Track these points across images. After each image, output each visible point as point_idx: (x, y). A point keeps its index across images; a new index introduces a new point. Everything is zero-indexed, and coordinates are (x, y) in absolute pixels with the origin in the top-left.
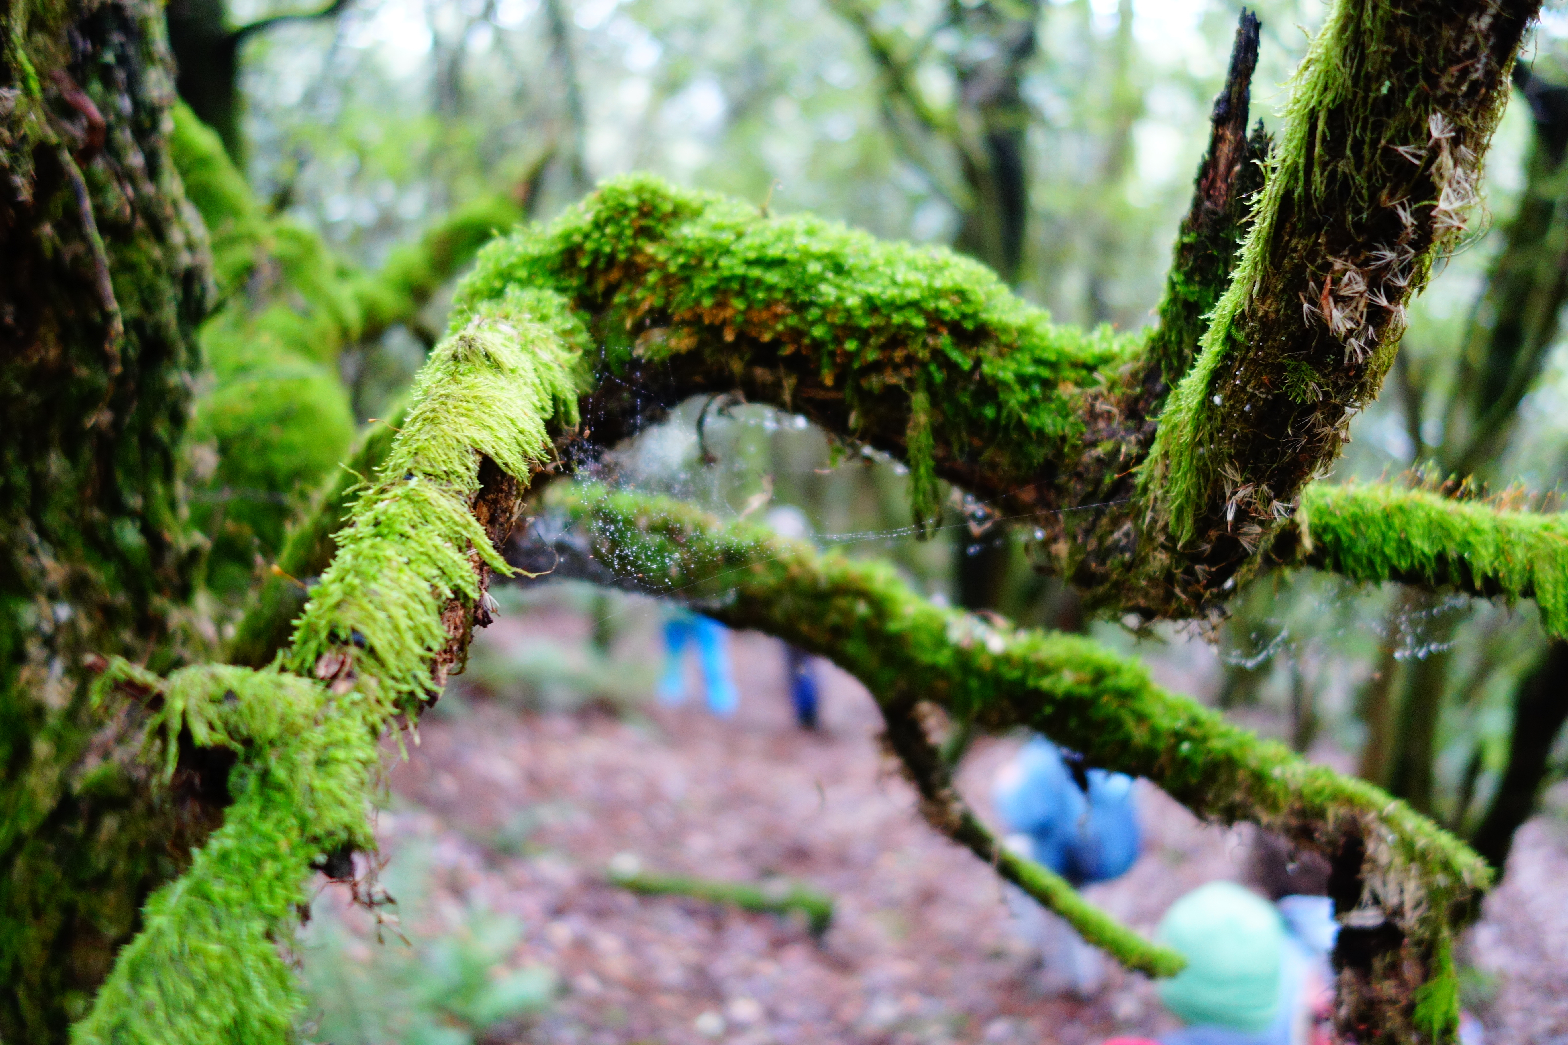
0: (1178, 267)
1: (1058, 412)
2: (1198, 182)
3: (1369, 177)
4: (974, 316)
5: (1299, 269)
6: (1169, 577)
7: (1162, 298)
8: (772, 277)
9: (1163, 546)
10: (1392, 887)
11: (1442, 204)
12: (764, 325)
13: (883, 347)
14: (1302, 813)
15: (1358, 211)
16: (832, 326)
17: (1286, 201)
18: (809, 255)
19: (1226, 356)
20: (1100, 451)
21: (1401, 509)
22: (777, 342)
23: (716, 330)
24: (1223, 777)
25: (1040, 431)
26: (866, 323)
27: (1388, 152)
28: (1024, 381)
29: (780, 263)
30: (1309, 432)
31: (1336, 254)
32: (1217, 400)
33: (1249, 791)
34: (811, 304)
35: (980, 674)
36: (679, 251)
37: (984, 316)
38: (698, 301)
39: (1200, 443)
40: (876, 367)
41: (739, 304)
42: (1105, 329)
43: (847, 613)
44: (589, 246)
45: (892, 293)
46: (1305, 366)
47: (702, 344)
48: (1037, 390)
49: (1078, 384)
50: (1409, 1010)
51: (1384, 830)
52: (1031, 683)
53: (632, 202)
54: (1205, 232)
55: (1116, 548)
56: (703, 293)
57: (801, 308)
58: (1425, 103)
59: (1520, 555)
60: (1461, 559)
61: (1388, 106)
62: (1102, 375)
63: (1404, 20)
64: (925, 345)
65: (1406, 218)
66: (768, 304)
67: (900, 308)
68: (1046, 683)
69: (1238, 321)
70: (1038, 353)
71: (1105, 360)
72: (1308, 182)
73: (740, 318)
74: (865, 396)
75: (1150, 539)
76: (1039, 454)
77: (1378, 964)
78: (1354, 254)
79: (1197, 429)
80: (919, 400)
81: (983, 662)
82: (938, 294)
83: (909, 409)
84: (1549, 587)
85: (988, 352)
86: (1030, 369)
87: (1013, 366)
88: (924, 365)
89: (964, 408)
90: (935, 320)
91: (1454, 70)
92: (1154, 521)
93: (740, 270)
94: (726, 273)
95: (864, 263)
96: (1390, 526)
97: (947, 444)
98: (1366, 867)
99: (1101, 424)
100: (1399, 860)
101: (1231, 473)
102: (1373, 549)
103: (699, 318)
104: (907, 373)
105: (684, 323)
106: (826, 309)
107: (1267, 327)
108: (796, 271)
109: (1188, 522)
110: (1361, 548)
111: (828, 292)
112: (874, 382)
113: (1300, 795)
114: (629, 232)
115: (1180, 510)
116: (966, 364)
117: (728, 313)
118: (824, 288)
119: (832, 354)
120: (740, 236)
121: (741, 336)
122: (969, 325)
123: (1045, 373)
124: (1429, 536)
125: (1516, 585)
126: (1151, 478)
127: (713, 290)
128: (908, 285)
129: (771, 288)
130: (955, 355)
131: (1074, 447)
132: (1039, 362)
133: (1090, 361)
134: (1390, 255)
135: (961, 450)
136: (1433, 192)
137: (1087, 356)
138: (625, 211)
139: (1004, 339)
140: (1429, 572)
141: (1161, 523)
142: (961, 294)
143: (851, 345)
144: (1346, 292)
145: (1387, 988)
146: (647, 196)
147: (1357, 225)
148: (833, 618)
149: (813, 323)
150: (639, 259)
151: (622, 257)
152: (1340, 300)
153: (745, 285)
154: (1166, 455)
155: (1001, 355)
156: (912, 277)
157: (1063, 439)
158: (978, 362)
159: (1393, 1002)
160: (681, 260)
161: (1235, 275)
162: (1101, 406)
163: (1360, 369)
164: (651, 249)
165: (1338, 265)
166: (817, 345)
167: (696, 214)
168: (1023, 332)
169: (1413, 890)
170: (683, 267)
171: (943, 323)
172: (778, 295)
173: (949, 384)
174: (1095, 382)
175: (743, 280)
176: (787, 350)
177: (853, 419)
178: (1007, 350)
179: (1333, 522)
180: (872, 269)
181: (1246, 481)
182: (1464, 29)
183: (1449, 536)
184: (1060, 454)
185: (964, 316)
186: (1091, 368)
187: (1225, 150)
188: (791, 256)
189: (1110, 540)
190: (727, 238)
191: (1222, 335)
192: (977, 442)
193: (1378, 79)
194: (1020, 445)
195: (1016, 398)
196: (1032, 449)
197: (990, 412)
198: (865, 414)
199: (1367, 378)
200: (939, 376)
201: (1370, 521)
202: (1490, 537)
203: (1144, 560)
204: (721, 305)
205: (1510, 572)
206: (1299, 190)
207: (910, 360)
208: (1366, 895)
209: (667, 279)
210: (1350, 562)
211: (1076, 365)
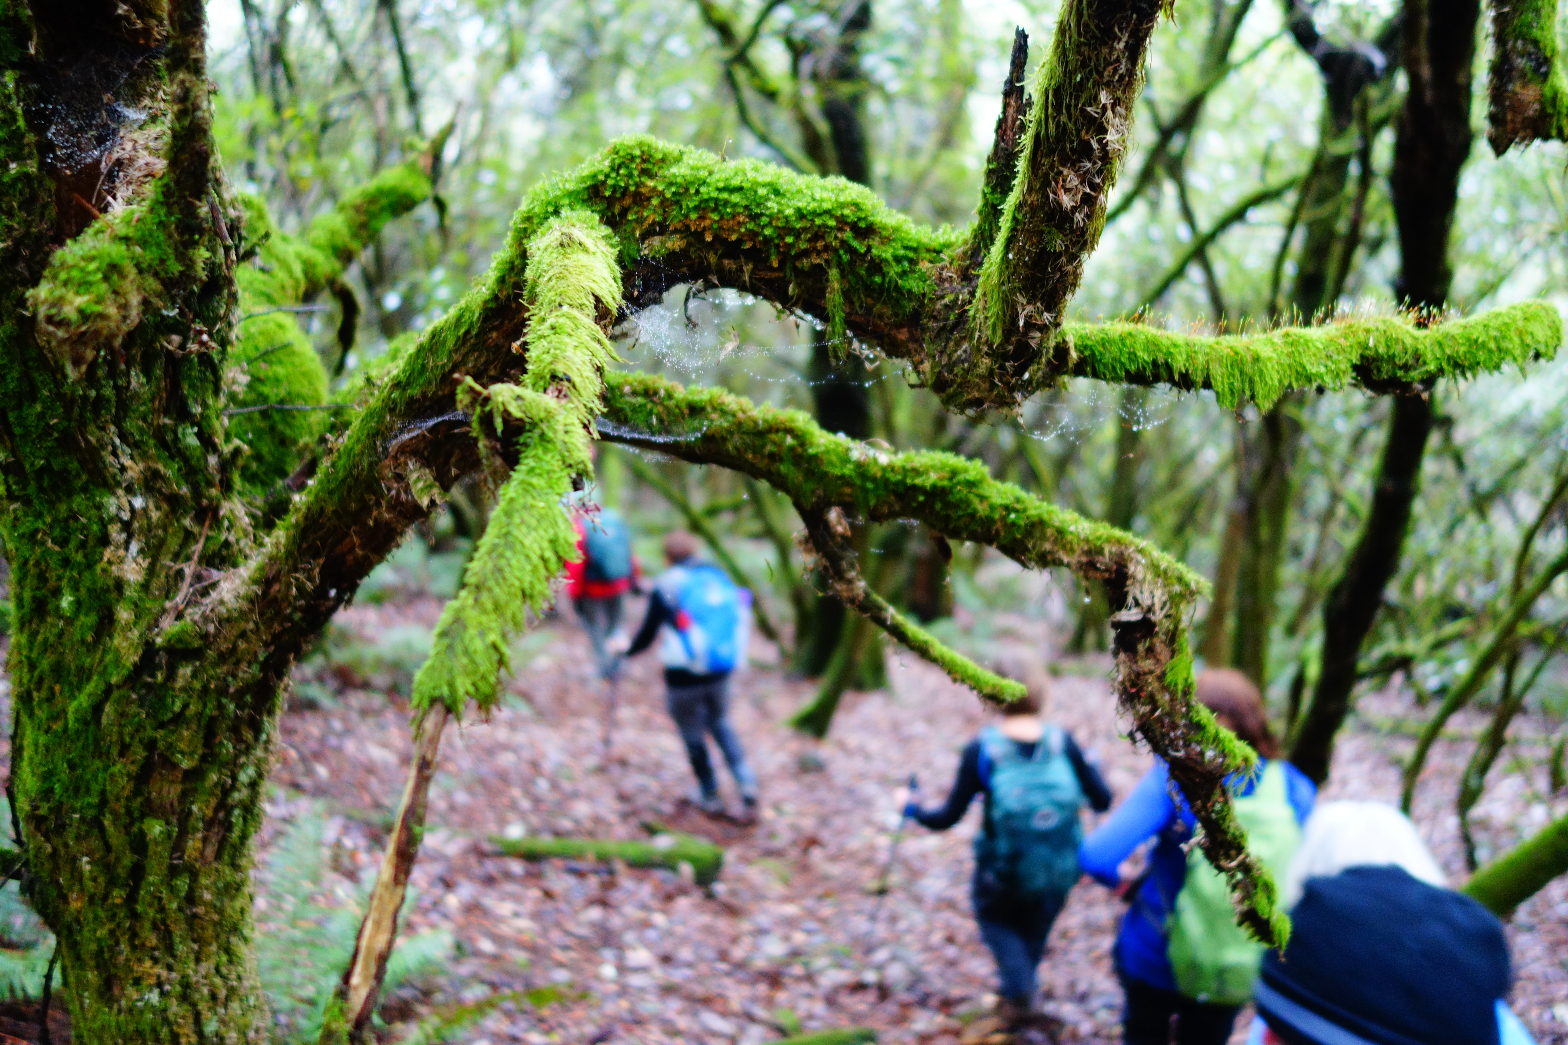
0: (987, 184)
1: (920, 279)
2: (997, 131)
3: (1075, 124)
4: (865, 219)
5: (1046, 175)
6: (991, 372)
7: (979, 203)
8: (735, 198)
9: (987, 354)
10: (1146, 594)
11: (1109, 137)
12: (732, 230)
13: (809, 241)
14: (1088, 553)
15: (1072, 142)
16: (777, 227)
17: (1037, 138)
18: (756, 184)
19: (1014, 229)
20: (947, 300)
21: (1130, 334)
22: (740, 241)
23: (699, 235)
24: (1037, 534)
25: (910, 291)
26: (798, 226)
27: (1083, 111)
28: (898, 260)
29: (740, 189)
30: (1060, 269)
31: (1064, 166)
32: (1010, 256)
33: (1055, 542)
34: (762, 214)
35: (874, 479)
36: (671, 184)
37: (871, 219)
38: (686, 216)
39: (1003, 284)
40: (805, 253)
41: (715, 217)
42: (945, 227)
43: (779, 445)
44: (610, 182)
45: (813, 206)
46: (1054, 230)
47: (689, 244)
48: (906, 264)
49: (931, 262)
50: (1161, 677)
51: (1139, 557)
52: (909, 481)
53: (637, 152)
54: (1002, 161)
55: (960, 361)
56: (689, 210)
57: (755, 217)
58: (1097, 84)
59: (1201, 359)
60: (1167, 363)
61: (1081, 86)
62: (945, 256)
63: (1085, 44)
64: (836, 238)
65: (1095, 145)
66: (734, 216)
67: (819, 215)
68: (918, 481)
69: (1019, 207)
70: (906, 243)
71: (948, 246)
72: (1047, 128)
73: (715, 226)
74: (799, 273)
75: (979, 350)
76: (909, 306)
77: (1141, 648)
78: (1073, 166)
79: (1000, 275)
80: (834, 273)
81: (875, 471)
82: (842, 206)
83: (827, 280)
84: (1219, 379)
85: (875, 242)
86: (902, 252)
87: (891, 250)
88: (836, 251)
89: (861, 277)
90: (842, 222)
91: (1110, 68)
92: (980, 337)
93: (714, 194)
94: (706, 197)
95: (794, 189)
96: (1124, 345)
97: (852, 303)
98: (1129, 582)
99: (947, 285)
100: (1149, 577)
101: (1022, 299)
102: (1115, 359)
103: (688, 227)
104: (825, 256)
105: (676, 231)
106: (771, 217)
107: (1033, 209)
108: (750, 194)
109: (999, 333)
110: (1107, 358)
111: (773, 205)
112: (805, 263)
113: (1087, 541)
114: (636, 173)
115: (994, 325)
116: (862, 250)
117: (707, 223)
118: (769, 204)
119: (777, 246)
120: (711, 173)
121: (716, 237)
122: (862, 225)
123: (911, 254)
124: (1147, 350)
125: (1199, 379)
126: (977, 310)
127: (696, 208)
128: (822, 201)
129: (735, 205)
130: (855, 244)
131: (931, 299)
132: (906, 248)
133: (938, 248)
134: (1089, 165)
135: (861, 307)
136: (1105, 131)
137: (935, 245)
138: (633, 158)
139: (884, 233)
140: (1148, 372)
141: (984, 339)
142: (857, 206)
143: (789, 240)
144: (1068, 186)
145: (1147, 664)
146: (646, 148)
147: (1072, 149)
148: (770, 448)
149: (763, 227)
150: (643, 190)
151: (632, 189)
152: (1067, 190)
153: (718, 205)
154: (985, 294)
155: (882, 243)
156: (825, 195)
157: (924, 295)
158: (869, 249)
159: (1151, 672)
160: (673, 189)
161: (1015, 182)
162: (945, 274)
163: (1083, 231)
164: (651, 183)
165: (1066, 172)
166: (767, 240)
167: (678, 160)
168: (896, 230)
169: (1159, 596)
170: (674, 194)
171: (846, 223)
172: (741, 210)
173: (851, 263)
174: (942, 260)
175: (716, 200)
176: (748, 245)
177: (791, 289)
178: (886, 240)
179: (1089, 343)
180: (799, 191)
181: (1029, 303)
182: (1112, 49)
183: (1160, 350)
184: (922, 305)
185: (859, 219)
186: (938, 252)
187: (1011, 111)
188: (746, 185)
189: (956, 356)
190: (703, 174)
191: (1010, 218)
192: (870, 301)
193: (1075, 73)
194: (897, 301)
195: (894, 270)
196: (905, 303)
197: (878, 279)
198: (798, 285)
199: (1088, 236)
200: (846, 258)
201: (1111, 342)
202: (1183, 350)
203: (976, 366)
204: (702, 218)
205: (1196, 370)
206: (1043, 132)
207: (827, 248)
208: (1130, 600)
209: (665, 203)
210: (1101, 368)
211: (928, 250)
